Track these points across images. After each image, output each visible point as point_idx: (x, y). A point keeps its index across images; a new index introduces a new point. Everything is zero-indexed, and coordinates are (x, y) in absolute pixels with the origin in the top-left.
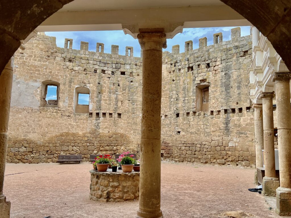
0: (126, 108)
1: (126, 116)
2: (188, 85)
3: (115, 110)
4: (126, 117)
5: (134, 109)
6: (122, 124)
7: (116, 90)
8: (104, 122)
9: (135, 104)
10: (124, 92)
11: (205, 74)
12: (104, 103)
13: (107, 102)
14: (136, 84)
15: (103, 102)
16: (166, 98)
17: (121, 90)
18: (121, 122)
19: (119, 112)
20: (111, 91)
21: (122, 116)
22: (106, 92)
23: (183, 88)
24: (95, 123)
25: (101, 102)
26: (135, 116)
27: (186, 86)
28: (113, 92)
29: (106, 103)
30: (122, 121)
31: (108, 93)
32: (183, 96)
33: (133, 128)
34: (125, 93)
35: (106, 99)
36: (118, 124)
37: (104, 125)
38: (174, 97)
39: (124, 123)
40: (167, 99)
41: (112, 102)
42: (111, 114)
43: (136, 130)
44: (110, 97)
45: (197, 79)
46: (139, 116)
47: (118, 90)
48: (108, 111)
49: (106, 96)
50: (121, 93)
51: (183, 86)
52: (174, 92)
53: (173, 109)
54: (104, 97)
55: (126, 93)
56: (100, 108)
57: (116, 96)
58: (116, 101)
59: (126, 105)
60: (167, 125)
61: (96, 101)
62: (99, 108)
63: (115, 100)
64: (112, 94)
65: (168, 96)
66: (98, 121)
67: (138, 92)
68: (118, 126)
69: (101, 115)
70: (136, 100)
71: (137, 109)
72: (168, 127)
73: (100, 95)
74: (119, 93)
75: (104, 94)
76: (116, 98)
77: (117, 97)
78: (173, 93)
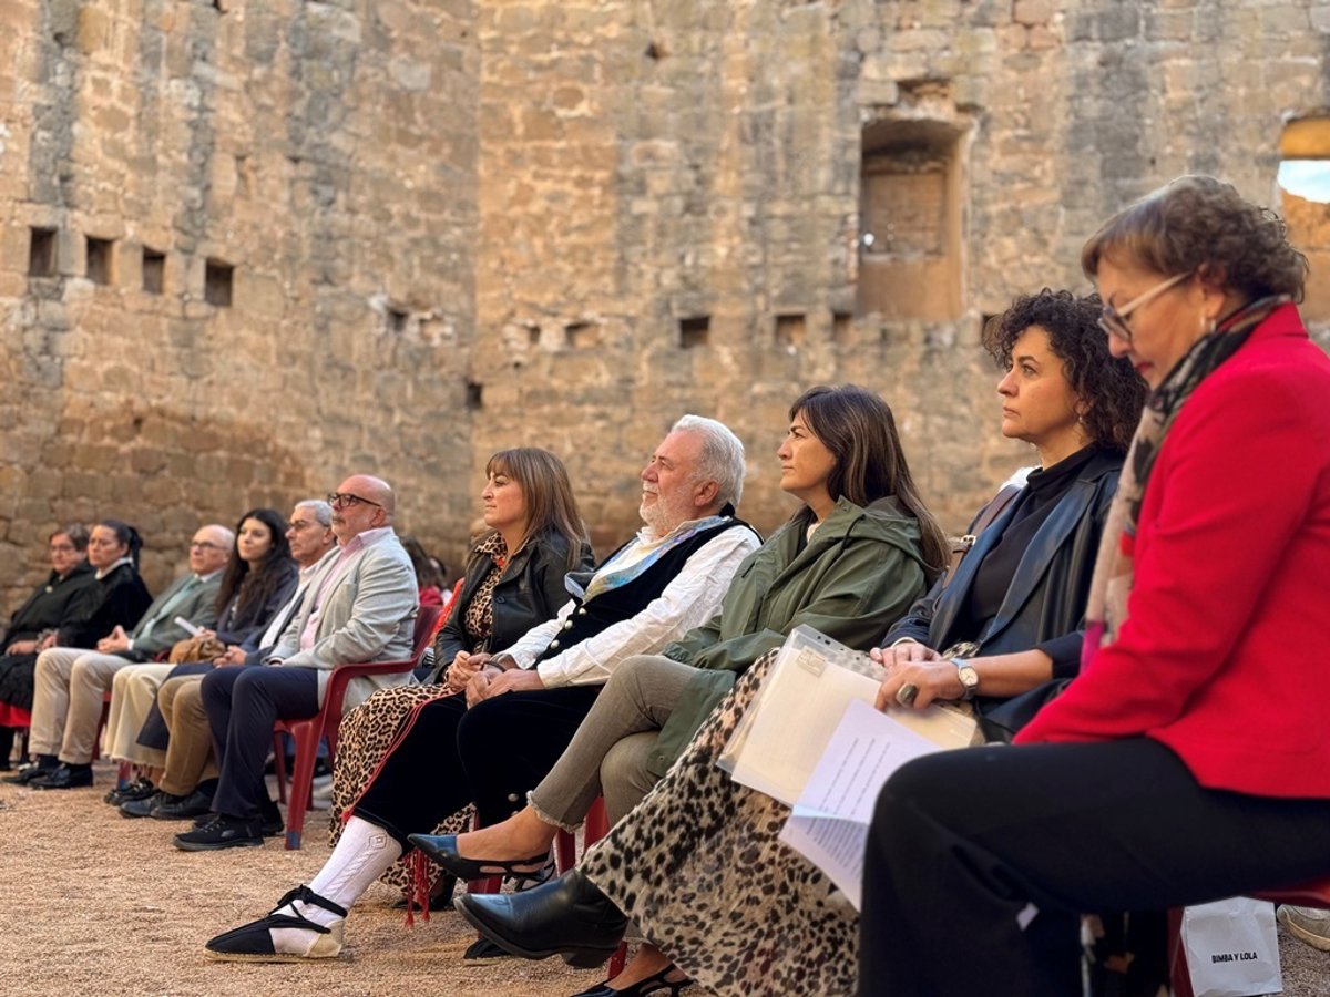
0: (277, 219)
1: (275, 297)
2: (791, 100)
3: (188, 227)
4: (269, 304)
5: (330, 238)
6: (242, 358)
7: (195, 46)
8: (102, 329)
9: (341, 197)
10: (258, 72)
11: (943, 39)
12: (104, 142)
13: (127, 137)
14: (345, 25)
15: (88, 134)
16: (582, 182)
17: (238, 51)
18: (238, 342)
19: (221, 252)
20: (158, 42)
21: (239, 287)
22: (120, 46)
23: (747, 120)
24: (25, 329)
25: (77, 128)
26: (341, 308)
27: (772, 113)
28: (170, 52)
29: (117, 150)
30: (244, 332)
31: (137, 57)
32: (748, 187)
33: (323, 403)
34: (263, 83)
35: (113, 108)
36: (213, 358)
37: (101, 352)
38: (658, 184)
39: (260, 353)
40: (596, 191)
41: (165, 152)
42: (153, 258)
43: (347, 423)
44: (147, 97)
45: (870, 69)
46: (367, 308)
47: (212, 43)
48: (130, 230)
49: (116, 83)
50: (234, 80)
51: (749, 106)
52: (666, 146)
53: (649, 276)
54: (101, 86)
55: (275, 86)
56: (60, 184)
57: (193, 96)
58: (195, 146)
59: (274, 198)
60: (596, 402)
61: (29, 110)
62: (56, 181)
63: (187, 134)
64: (164, 70)
65: (601, 175)
66: (52, 307)
67: (360, 98)
68: (213, 376)
69: (74, 255)
70: (343, 162)
71: (351, 248)
72: (602, 416)
73: (69, 63)
74: (219, 78)
75: (101, 56)
76: (195, 115)
77: (203, 109)
78: (649, 155)
